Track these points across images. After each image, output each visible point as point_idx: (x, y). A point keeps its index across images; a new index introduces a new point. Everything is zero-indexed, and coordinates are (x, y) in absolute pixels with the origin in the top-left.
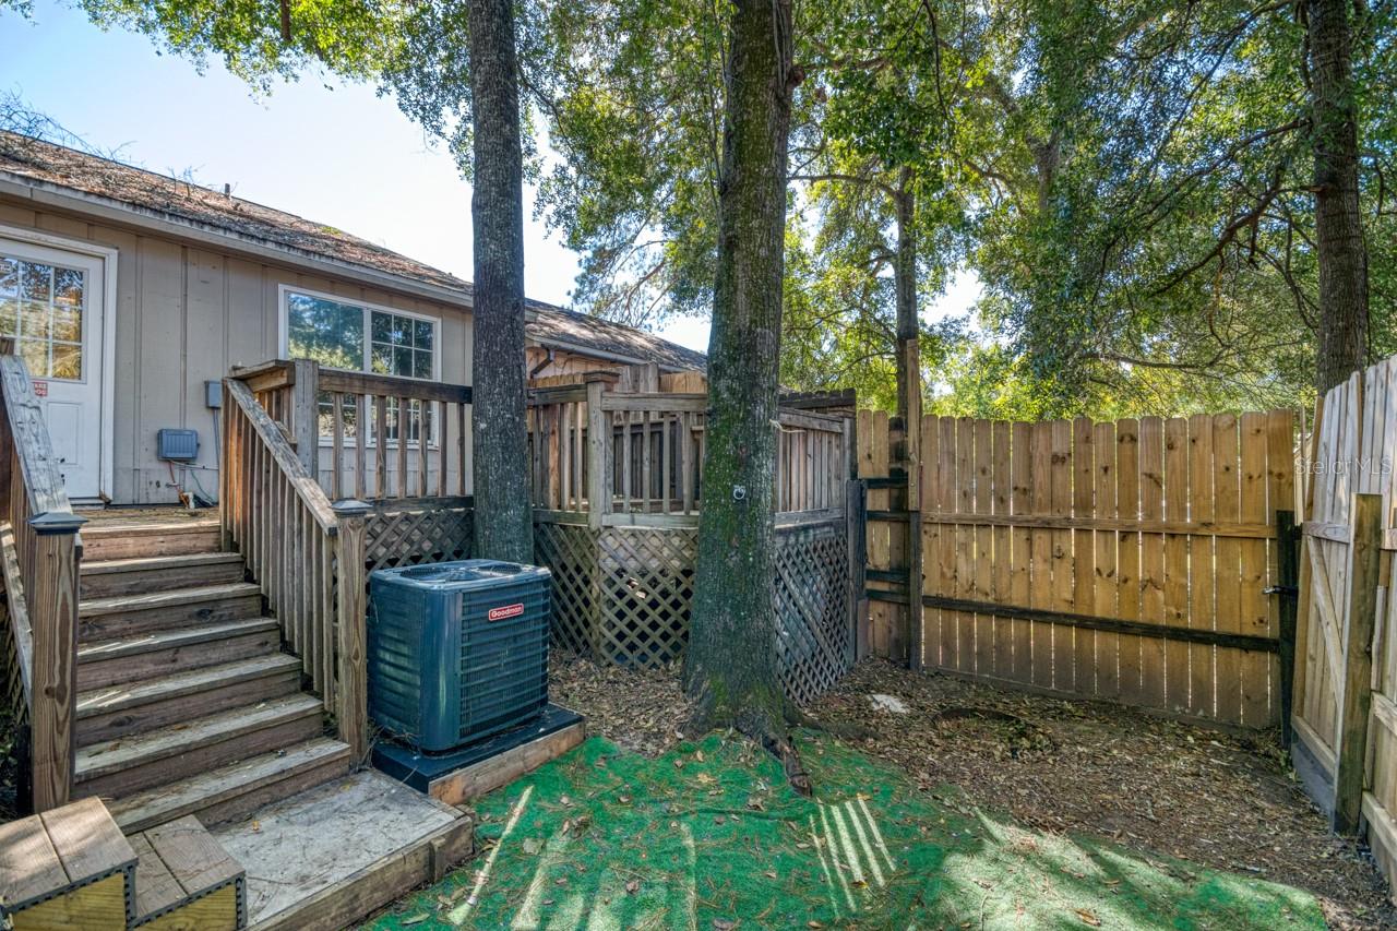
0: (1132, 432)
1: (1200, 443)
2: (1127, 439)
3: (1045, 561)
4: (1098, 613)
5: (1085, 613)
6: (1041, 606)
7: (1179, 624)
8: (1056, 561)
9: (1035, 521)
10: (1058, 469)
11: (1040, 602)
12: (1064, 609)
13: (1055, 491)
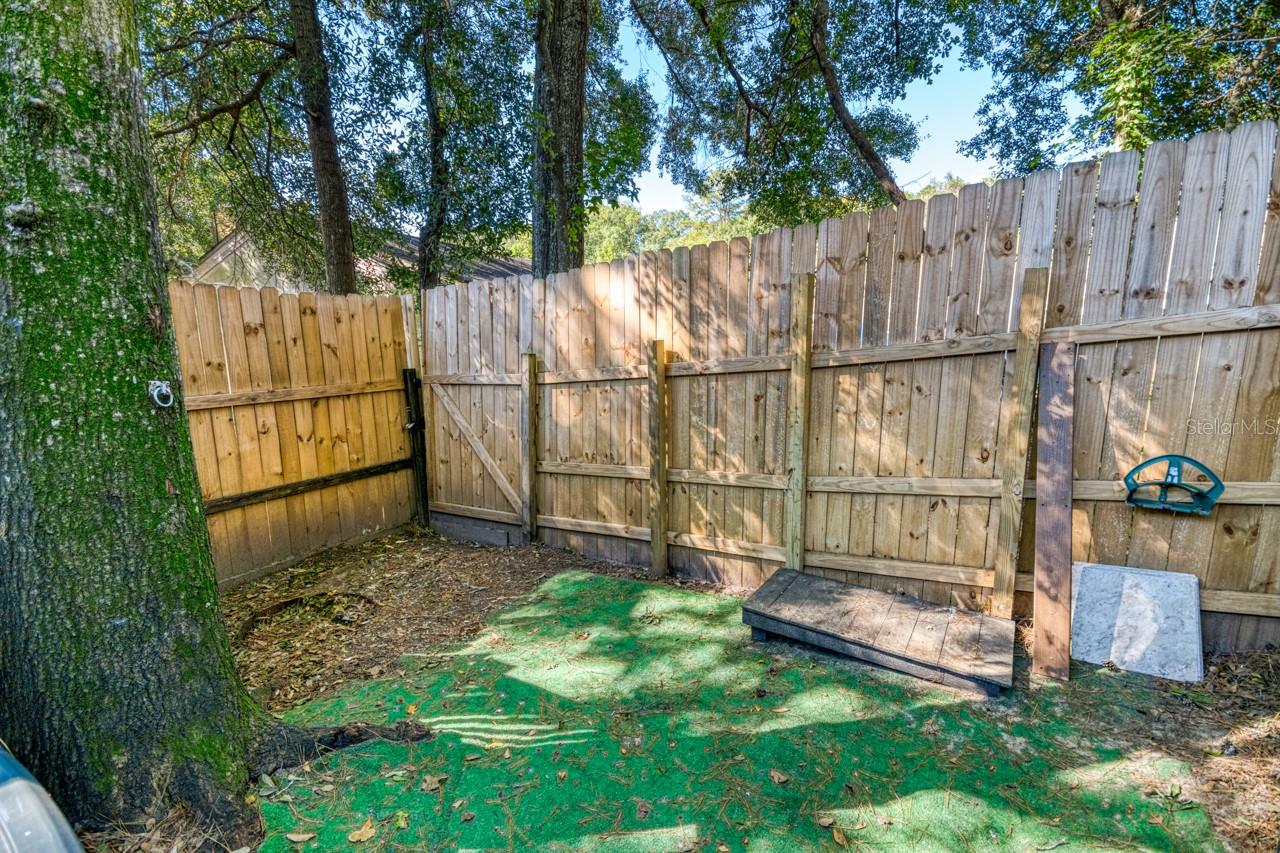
0: (312, 305)
1: (356, 317)
2: (308, 311)
3: (252, 439)
4: (305, 477)
5: (294, 481)
6: (254, 488)
7: (361, 466)
8: (262, 437)
9: (238, 399)
10: (251, 340)
11: (254, 484)
12: (277, 482)
13: (252, 364)
